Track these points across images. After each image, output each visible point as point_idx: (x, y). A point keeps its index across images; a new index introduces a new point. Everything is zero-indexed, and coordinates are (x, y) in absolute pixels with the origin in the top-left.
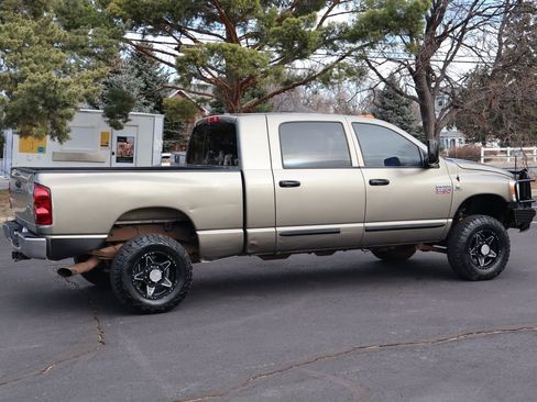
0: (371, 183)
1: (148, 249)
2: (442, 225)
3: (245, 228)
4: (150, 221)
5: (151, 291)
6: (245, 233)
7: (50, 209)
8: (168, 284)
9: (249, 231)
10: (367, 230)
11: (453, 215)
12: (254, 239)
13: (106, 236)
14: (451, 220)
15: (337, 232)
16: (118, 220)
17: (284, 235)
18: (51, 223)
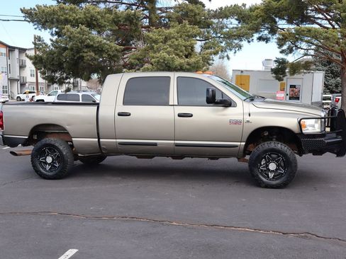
0: (179, 115)
2: (236, 146)
3: (99, 138)
8: (56, 164)
9: (101, 140)
10: (177, 145)
13: (27, 137)
14: (244, 143)
15: (155, 145)
17: (121, 144)
18: (3, 129)
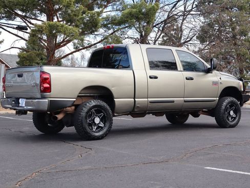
0: (187, 79)
1: (94, 107)
2: (214, 101)
3: (134, 98)
4: (89, 95)
5: (95, 128)
6: (135, 100)
7: (50, 85)
8: (102, 125)
9: (136, 99)
10: (185, 101)
11: (218, 96)
12: (138, 104)
13: (75, 100)
14: (218, 98)
15: (173, 101)
16: (80, 93)
17: (151, 102)
18: (50, 92)
